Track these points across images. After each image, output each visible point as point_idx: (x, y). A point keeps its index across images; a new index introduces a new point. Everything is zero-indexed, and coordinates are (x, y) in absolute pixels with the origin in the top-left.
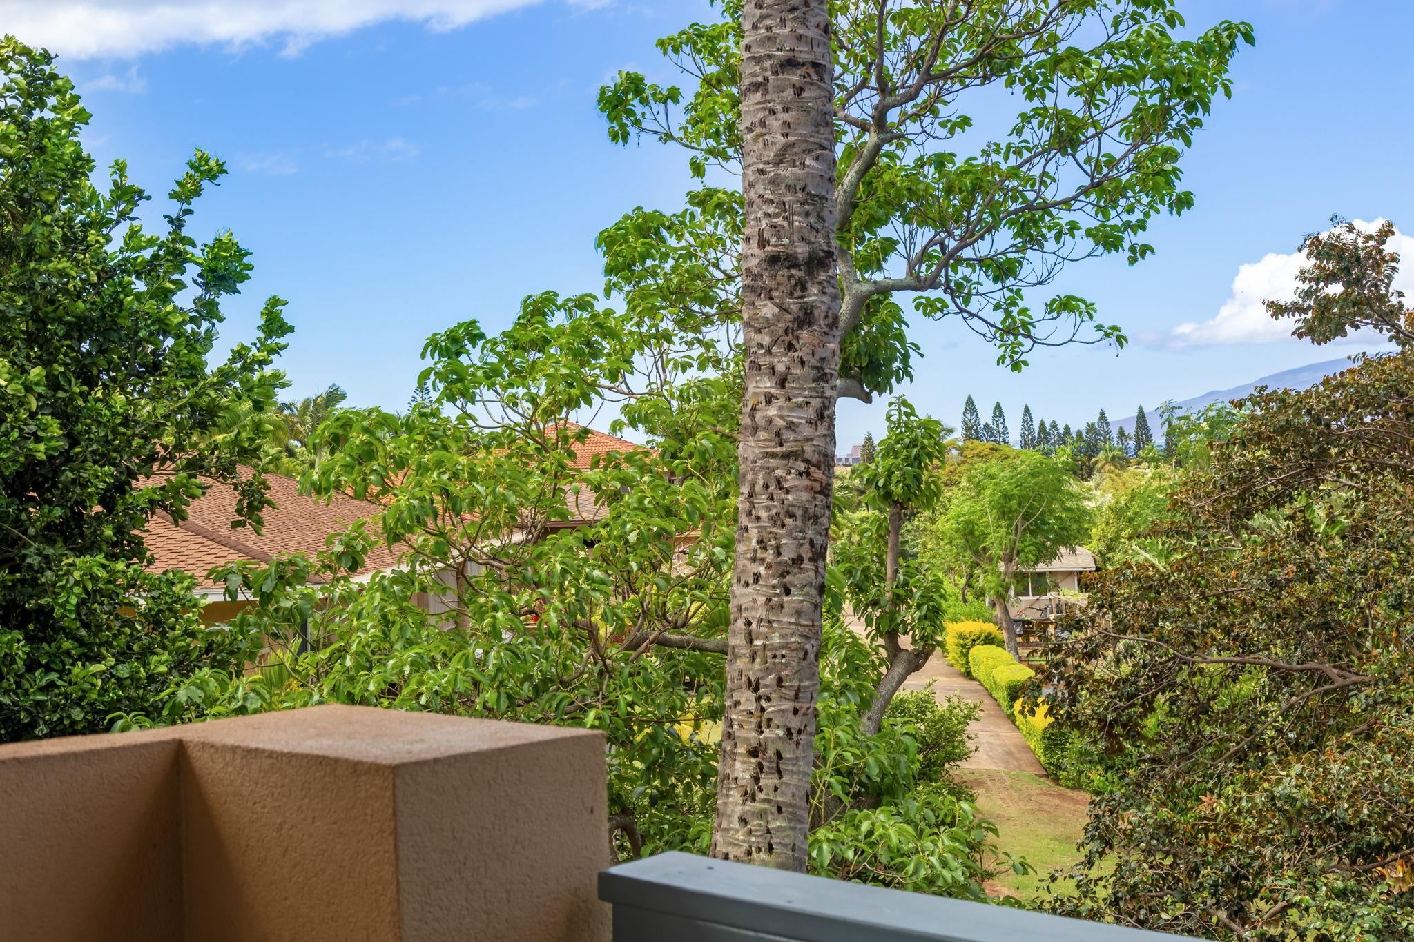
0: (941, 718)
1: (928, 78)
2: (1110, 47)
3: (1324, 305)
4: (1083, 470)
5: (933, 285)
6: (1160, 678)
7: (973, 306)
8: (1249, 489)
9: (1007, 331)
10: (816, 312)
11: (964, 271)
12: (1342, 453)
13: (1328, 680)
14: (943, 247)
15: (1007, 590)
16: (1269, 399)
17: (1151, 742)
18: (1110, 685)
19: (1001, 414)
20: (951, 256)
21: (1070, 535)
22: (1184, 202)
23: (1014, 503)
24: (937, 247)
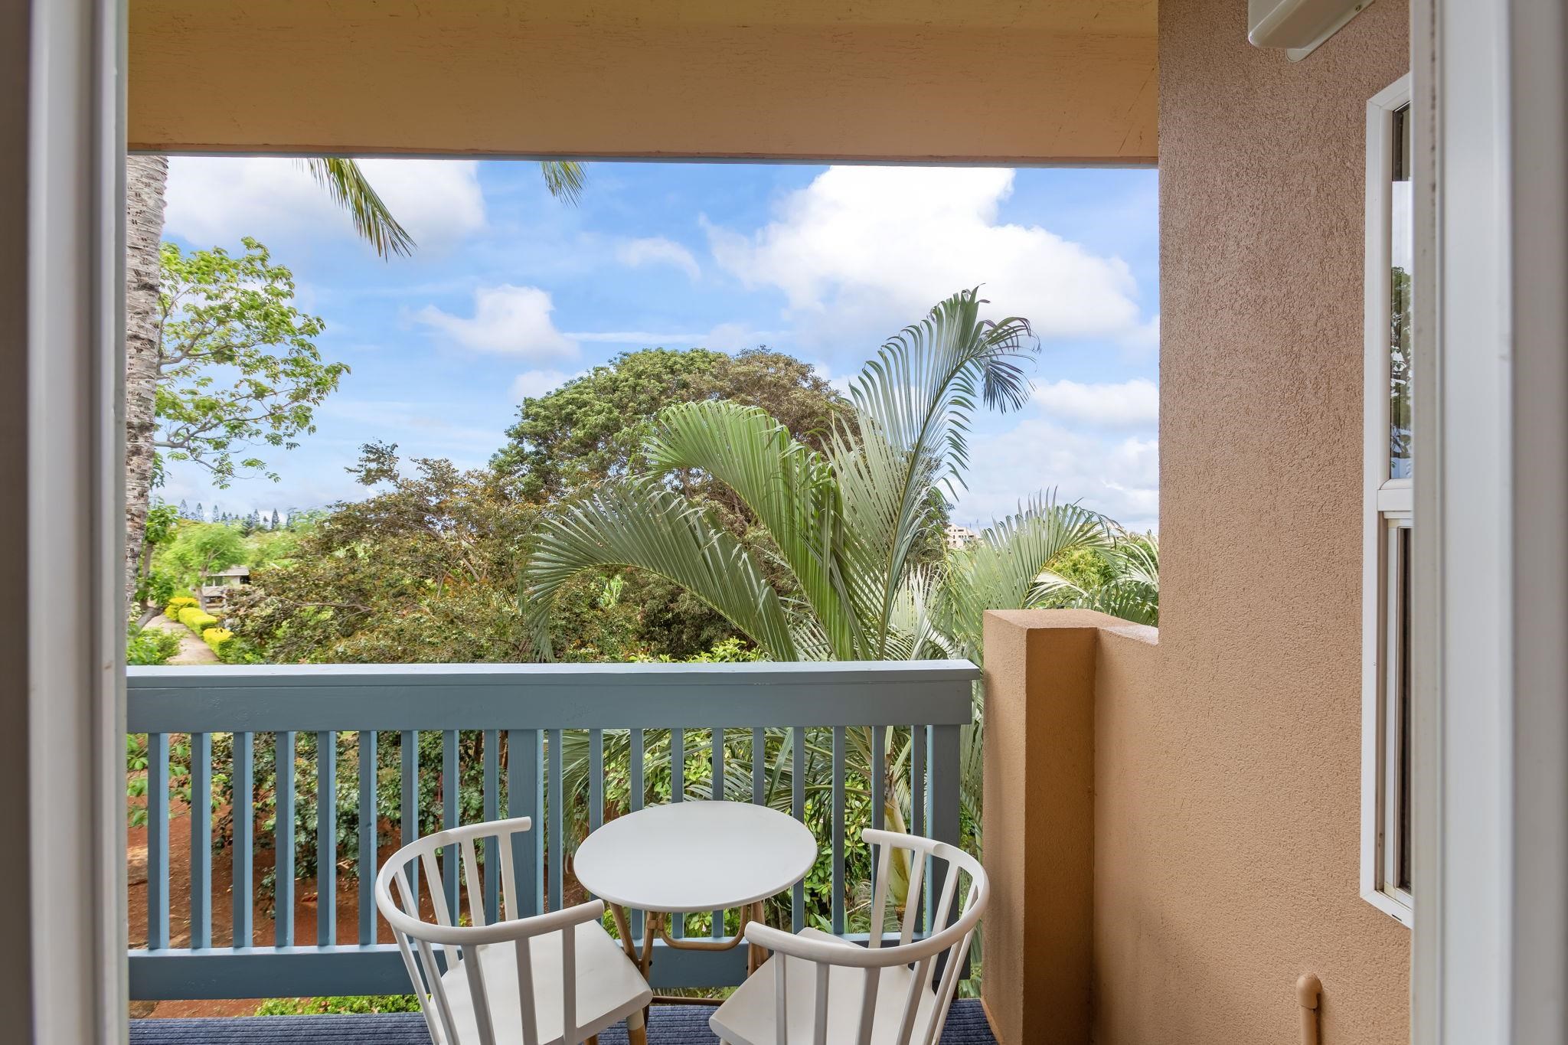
0: (167, 638)
1: (187, 354)
2: (285, 362)
3: (369, 471)
4: (246, 533)
5: (181, 445)
6: (287, 614)
7: (202, 458)
8: (330, 539)
9: (219, 472)
10: (142, 449)
11: (198, 443)
12: (371, 527)
13: (359, 610)
14: (188, 431)
15: (202, 583)
16: (343, 505)
17: (279, 640)
18: (261, 618)
19: (201, 508)
20: (193, 435)
21: (236, 560)
22: (313, 429)
23: (208, 546)
24: (185, 430)
